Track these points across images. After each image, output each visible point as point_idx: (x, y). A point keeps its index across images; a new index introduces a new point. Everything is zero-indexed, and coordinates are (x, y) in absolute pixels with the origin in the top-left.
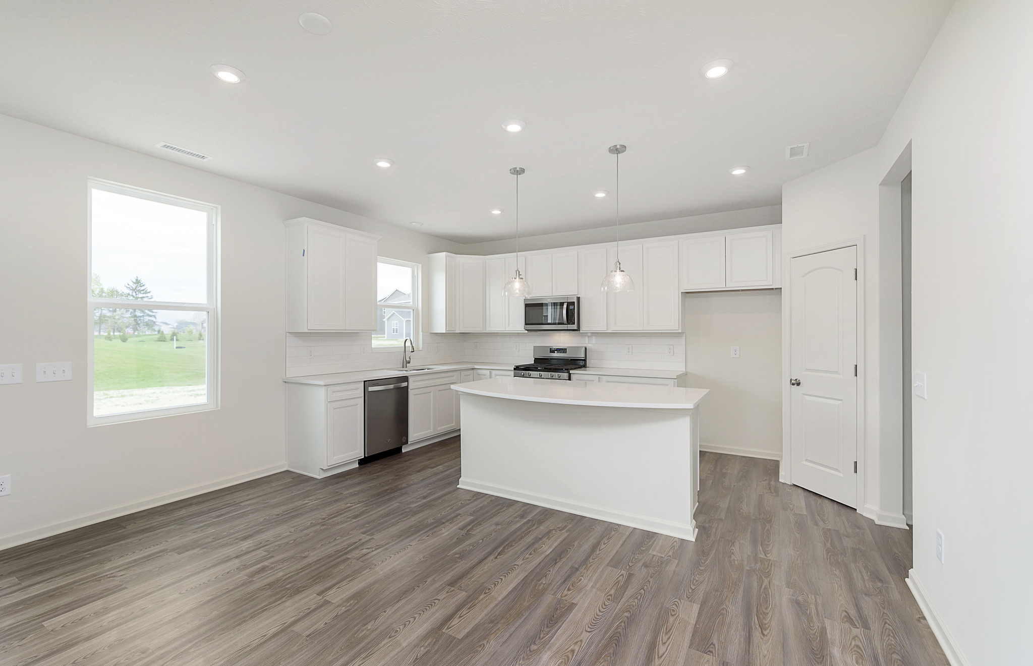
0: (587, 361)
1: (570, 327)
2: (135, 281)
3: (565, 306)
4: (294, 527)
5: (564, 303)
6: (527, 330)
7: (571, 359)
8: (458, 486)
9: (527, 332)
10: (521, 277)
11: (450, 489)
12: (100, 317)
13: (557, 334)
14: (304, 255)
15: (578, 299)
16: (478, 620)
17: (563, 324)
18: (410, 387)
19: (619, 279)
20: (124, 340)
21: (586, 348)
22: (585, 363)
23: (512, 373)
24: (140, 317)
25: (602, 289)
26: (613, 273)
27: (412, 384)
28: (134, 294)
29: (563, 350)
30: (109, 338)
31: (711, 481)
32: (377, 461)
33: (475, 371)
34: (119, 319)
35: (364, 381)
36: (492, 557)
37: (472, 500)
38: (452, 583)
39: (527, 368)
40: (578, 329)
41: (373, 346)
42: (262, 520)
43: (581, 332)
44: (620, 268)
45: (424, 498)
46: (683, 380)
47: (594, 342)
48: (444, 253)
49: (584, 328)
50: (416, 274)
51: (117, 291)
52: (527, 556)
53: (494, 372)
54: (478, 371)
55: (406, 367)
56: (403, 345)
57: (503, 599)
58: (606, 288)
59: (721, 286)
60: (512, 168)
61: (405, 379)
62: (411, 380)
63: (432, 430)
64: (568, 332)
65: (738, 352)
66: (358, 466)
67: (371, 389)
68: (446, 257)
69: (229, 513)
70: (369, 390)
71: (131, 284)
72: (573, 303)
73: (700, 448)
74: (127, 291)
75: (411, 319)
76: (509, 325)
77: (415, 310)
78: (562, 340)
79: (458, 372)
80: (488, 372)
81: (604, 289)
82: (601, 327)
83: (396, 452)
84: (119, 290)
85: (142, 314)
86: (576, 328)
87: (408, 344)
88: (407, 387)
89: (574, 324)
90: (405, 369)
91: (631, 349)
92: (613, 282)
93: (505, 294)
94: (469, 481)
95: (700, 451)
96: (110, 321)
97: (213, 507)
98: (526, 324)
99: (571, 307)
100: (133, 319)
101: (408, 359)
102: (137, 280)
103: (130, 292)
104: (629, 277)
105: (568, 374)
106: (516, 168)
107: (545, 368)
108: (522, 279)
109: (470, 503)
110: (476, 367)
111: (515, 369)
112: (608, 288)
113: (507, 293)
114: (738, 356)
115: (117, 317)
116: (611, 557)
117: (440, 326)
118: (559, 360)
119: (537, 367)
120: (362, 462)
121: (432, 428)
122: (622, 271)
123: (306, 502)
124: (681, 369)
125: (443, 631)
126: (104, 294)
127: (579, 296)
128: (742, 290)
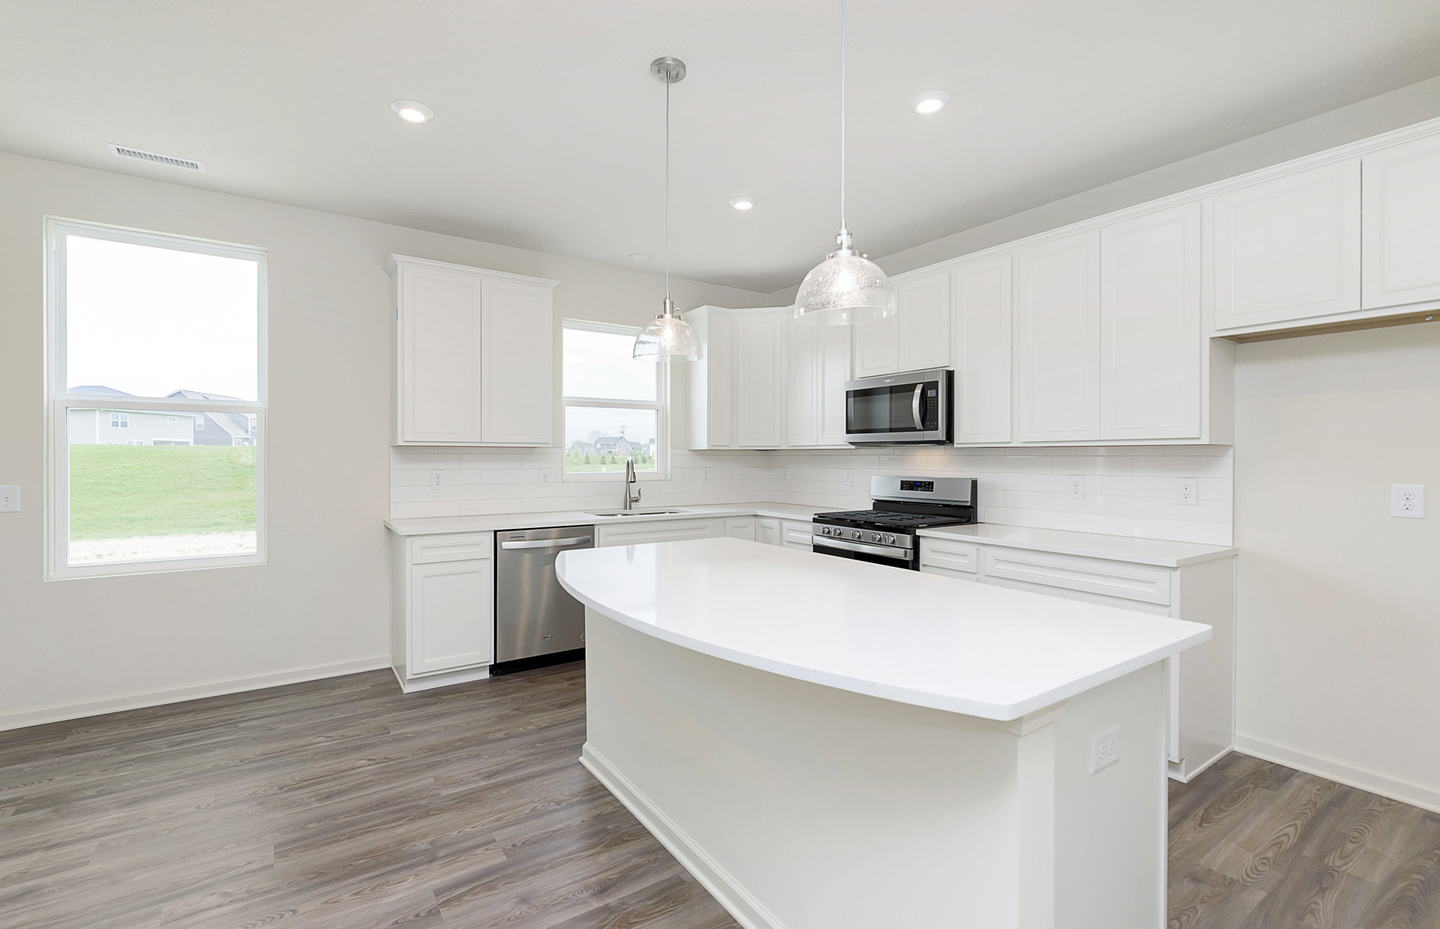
0: (978, 510)
1: (931, 435)
3: (918, 391)
5: (917, 384)
6: (852, 443)
7: (944, 505)
8: (581, 758)
9: (853, 447)
15: (950, 376)
17: (914, 429)
21: (972, 483)
22: (974, 514)
23: (811, 528)
27: (603, 540)
29: (928, 486)
33: (757, 520)
35: (495, 532)
39: (838, 520)
40: (950, 437)
43: (955, 446)
47: (987, 469)
48: (705, 307)
49: (960, 436)
53: (785, 525)
54: (762, 521)
55: (630, 508)
61: (587, 530)
62: (600, 531)
64: (929, 446)
66: (488, 677)
67: (508, 545)
68: (709, 314)
70: (504, 547)
72: (934, 385)
76: (824, 435)
77: (661, 410)
80: (777, 524)
82: (999, 433)
86: (944, 439)
89: (937, 429)
90: (628, 511)
94: (591, 754)
98: (850, 431)
99: (930, 393)
101: (635, 496)
107: (867, 523)
110: (759, 512)
111: (815, 520)
118: (922, 506)
120: (501, 670)
124: (1217, 538)
127: (949, 368)
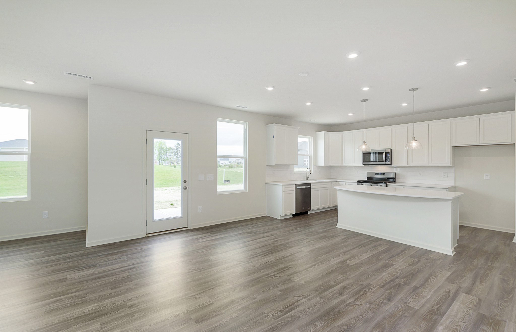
0: (396, 179)
1: (387, 163)
2: (177, 144)
3: (384, 154)
4: (280, 232)
5: (384, 152)
6: (364, 165)
7: (387, 178)
8: (336, 227)
10: (365, 143)
11: (333, 227)
12: (166, 158)
13: (379, 166)
14: (274, 137)
15: (391, 150)
16: (356, 262)
17: (383, 162)
18: (311, 188)
19: (414, 144)
20: (175, 167)
21: (395, 173)
22: (395, 180)
23: (357, 184)
24: (179, 158)
25: (406, 148)
26: (411, 142)
27: (312, 187)
28: (177, 149)
29: (383, 174)
30: (170, 166)
31: (468, 238)
32: (300, 216)
33: (337, 182)
34: (172, 159)
35: (295, 184)
36: (357, 248)
37: (344, 232)
38: (345, 252)
39: (364, 182)
40: (391, 164)
41: (295, 171)
42: (268, 229)
43: (393, 165)
44: (415, 139)
45: (324, 229)
46: (451, 189)
47: (399, 171)
48: (324, 132)
50: (311, 141)
51: (171, 148)
52: (372, 250)
53: (347, 183)
54: (339, 182)
56: (306, 171)
57: (365, 259)
58: (408, 148)
59: (477, 143)
60: (362, 100)
61: (309, 184)
62: (312, 185)
63: (319, 206)
64: (386, 165)
65: (489, 177)
66: (292, 217)
67: (298, 187)
68: (324, 133)
69: (255, 226)
70: (297, 188)
71: (176, 145)
72: (389, 152)
73: (459, 223)
74: (175, 148)
75: (309, 160)
76: (354, 162)
77: (310, 156)
78: (382, 169)
79: (330, 182)
80: (344, 183)
81: (407, 148)
82: (404, 163)
83: (306, 213)
84: (172, 147)
85: (180, 157)
86: (390, 164)
87: (308, 170)
88: (310, 188)
89: (389, 162)
90: (308, 180)
91: (421, 174)
92: (412, 145)
93: (358, 151)
94: (340, 225)
95: (459, 225)
96: (169, 159)
97: (250, 223)
98: (363, 162)
99: (387, 154)
100: (177, 159)
101: (308, 177)
102: (178, 143)
103: (176, 148)
104: (420, 143)
105: (386, 185)
106: (363, 100)
107: (374, 182)
108: (366, 144)
109: (343, 233)
110: (338, 181)
111: (358, 182)
112: (409, 148)
113: (359, 150)
114: (489, 178)
115: (171, 158)
116: (410, 255)
117: (321, 163)
118: (380, 179)
119: (369, 181)
120: (294, 215)
121: (320, 205)
122: (416, 141)
123: (279, 225)
124: (452, 184)
125: (345, 263)
126: (167, 149)
127: (391, 149)
128: (491, 145)
